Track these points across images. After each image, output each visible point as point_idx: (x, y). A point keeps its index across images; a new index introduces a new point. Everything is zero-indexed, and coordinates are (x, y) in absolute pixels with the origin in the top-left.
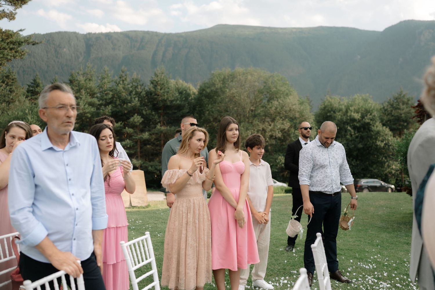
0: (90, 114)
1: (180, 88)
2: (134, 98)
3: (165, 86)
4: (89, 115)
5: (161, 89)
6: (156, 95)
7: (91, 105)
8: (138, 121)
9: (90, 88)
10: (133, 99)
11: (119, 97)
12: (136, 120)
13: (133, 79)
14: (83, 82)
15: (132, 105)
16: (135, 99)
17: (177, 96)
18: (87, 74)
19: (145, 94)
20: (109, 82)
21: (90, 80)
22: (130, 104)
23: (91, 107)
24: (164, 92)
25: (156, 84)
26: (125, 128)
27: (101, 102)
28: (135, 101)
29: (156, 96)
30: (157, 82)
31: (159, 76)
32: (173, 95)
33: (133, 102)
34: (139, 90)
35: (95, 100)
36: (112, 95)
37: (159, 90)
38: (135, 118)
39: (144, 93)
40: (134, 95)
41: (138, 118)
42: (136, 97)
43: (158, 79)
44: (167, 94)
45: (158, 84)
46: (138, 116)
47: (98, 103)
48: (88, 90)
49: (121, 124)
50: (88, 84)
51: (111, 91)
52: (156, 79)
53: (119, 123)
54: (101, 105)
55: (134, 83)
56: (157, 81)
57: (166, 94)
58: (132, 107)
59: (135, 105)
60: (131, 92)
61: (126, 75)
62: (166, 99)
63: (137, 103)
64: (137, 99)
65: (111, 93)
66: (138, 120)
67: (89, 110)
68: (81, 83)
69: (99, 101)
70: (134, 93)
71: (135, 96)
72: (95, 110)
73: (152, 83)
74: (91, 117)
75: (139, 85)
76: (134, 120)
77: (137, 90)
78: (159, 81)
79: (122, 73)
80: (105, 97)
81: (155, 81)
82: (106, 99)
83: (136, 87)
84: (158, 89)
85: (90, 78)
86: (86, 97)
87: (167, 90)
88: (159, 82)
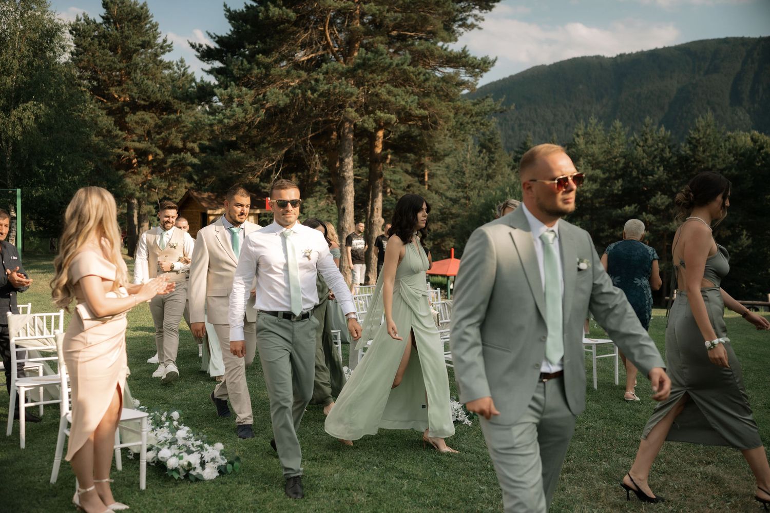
0: (591, 192)
1: (741, 148)
2: (658, 167)
3: (710, 146)
4: (588, 195)
5: (704, 151)
6: (695, 160)
7: (593, 180)
8: (663, 204)
9: (593, 155)
10: (656, 169)
11: (637, 167)
12: (659, 201)
13: (659, 137)
14: (583, 146)
15: (655, 179)
16: (658, 169)
17: (731, 163)
18: (590, 135)
19: (676, 161)
20: (622, 145)
21: (593, 143)
22: (651, 177)
23: (591, 182)
24: (708, 156)
25: (696, 144)
26: (641, 214)
27: (607, 175)
28: (659, 172)
29: (695, 164)
30: (698, 141)
31: (702, 131)
32: (724, 160)
33: (656, 174)
34: (667, 154)
35: (598, 172)
36: (624, 163)
37: (701, 154)
38: (658, 199)
39: (675, 159)
40: (659, 162)
41: (662, 199)
42: (660, 166)
43: (699, 136)
44: (713, 160)
45: (699, 143)
46: (663, 196)
47: (602, 176)
48: (589, 158)
49: (635, 207)
50: (590, 149)
51: (624, 157)
52: (696, 136)
53: (633, 206)
54: (607, 179)
55: (660, 144)
56: (698, 138)
57: (710, 159)
58: (655, 181)
59: (659, 178)
60: (655, 157)
61: (651, 131)
62: (710, 166)
63: (661, 174)
64: (662, 169)
65: (623, 161)
66: (663, 201)
67: (589, 186)
68: (579, 148)
69: (604, 173)
70: (658, 159)
71: (658, 165)
72: (598, 187)
73: (690, 143)
74: (591, 197)
75: (667, 147)
76: (655, 201)
77: (664, 155)
78: (701, 138)
79: (645, 129)
80: (614, 167)
81: (695, 138)
82: (616, 171)
83: (663, 150)
84: (698, 151)
85: (594, 140)
86: (585, 169)
87: (713, 152)
88: (701, 141)
